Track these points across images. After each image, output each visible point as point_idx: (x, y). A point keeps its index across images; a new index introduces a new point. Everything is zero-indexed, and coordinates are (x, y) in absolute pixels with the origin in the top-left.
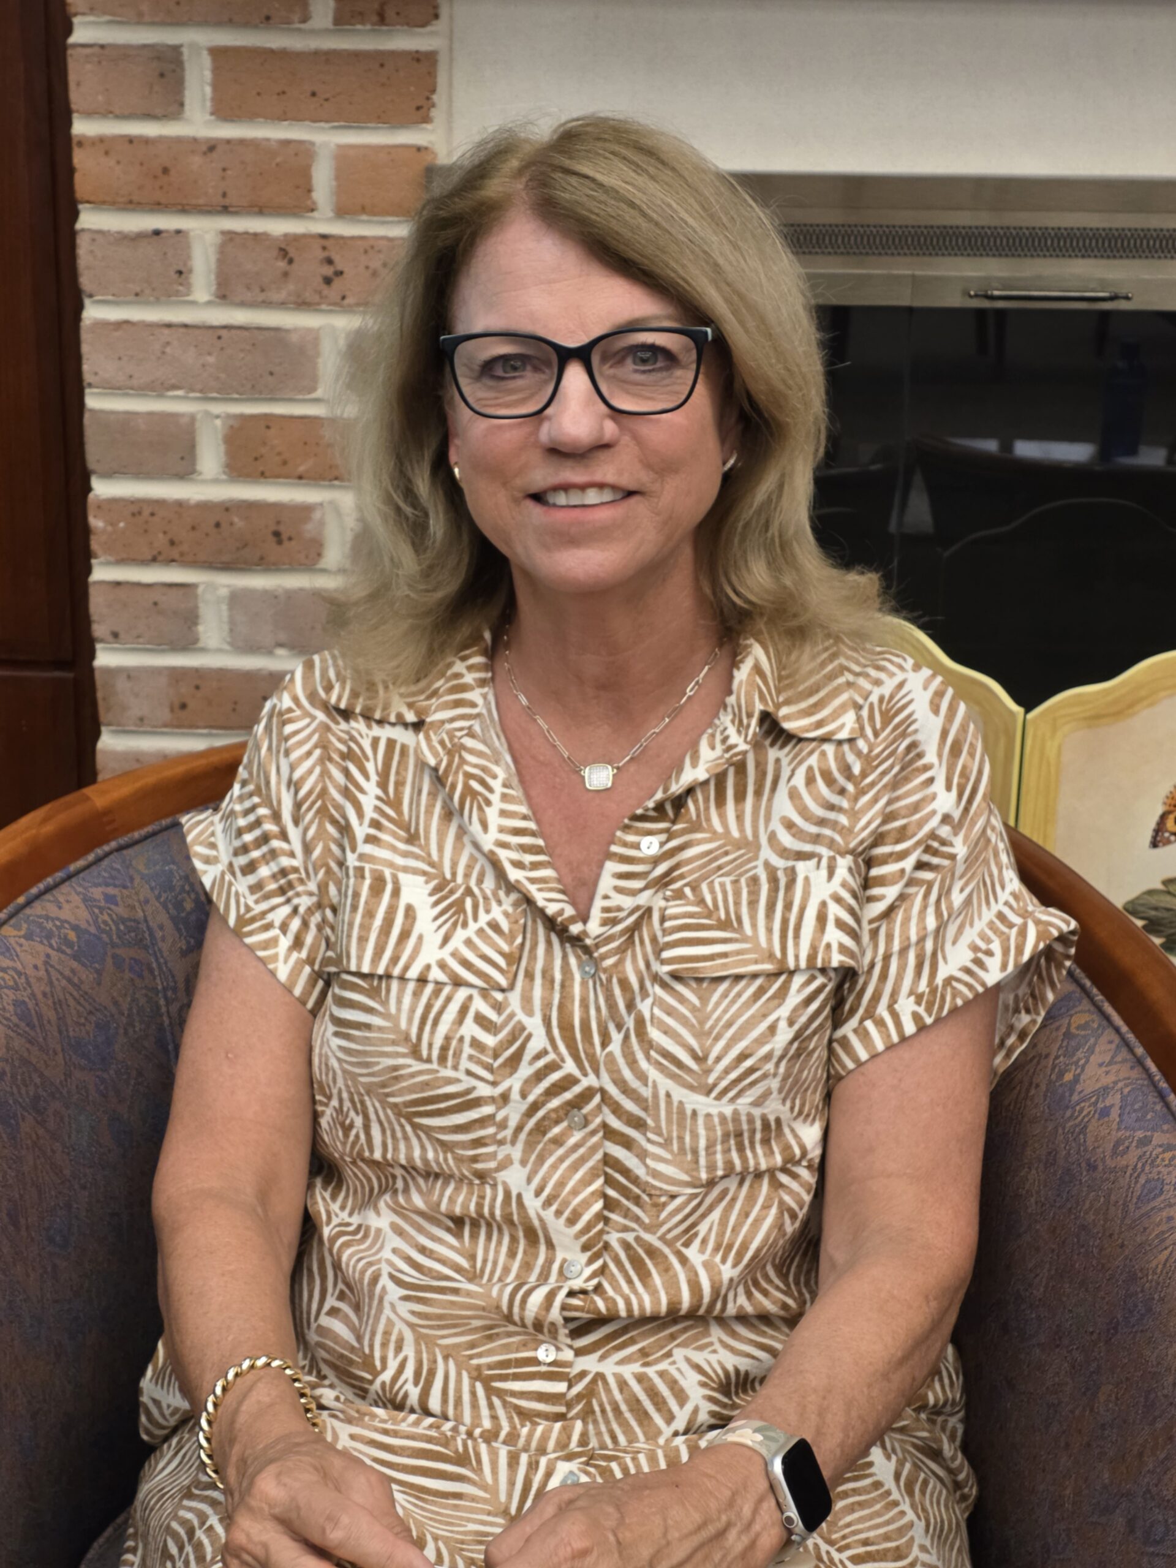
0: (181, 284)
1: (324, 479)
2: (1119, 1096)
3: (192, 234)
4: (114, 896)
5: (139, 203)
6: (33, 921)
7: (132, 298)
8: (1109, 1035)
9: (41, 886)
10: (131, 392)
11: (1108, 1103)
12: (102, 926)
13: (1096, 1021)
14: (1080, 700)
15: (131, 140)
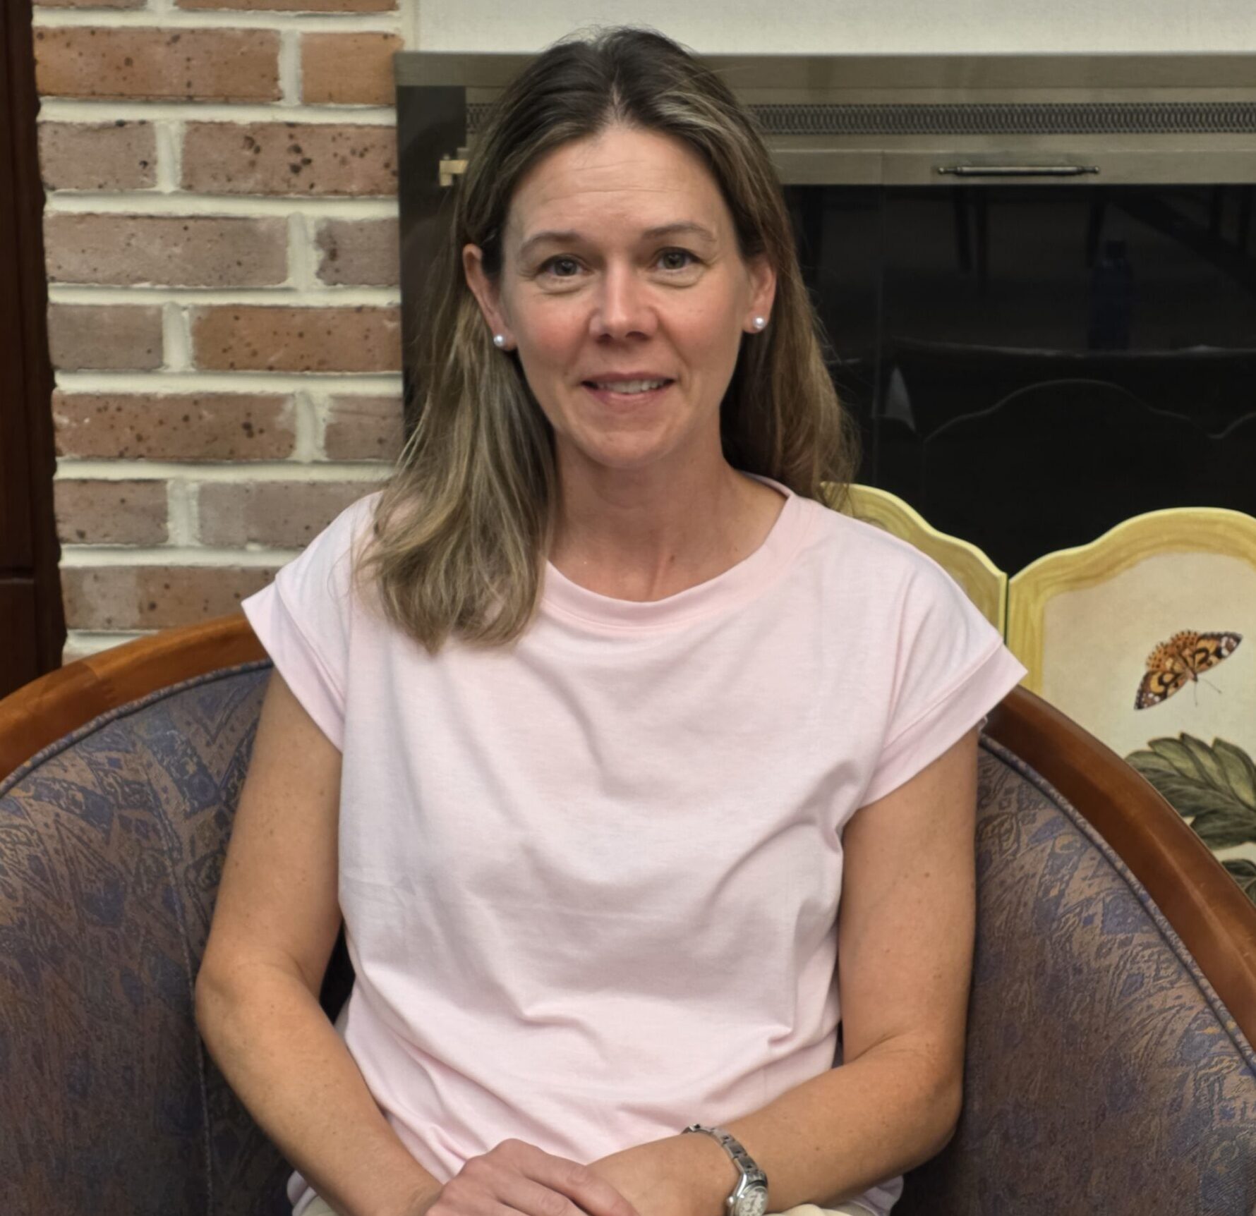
0: (146, 175)
1: (295, 369)
2: (1101, 905)
3: (157, 125)
4: (118, 760)
5: (102, 95)
6: (41, 784)
7: (96, 190)
8: (1092, 852)
9: (46, 751)
10: (96, 285)
11: (1091, 912)
12: (108, 788)
13: (1079, 841)
14: (1061, 564)
15: (93, 31)
